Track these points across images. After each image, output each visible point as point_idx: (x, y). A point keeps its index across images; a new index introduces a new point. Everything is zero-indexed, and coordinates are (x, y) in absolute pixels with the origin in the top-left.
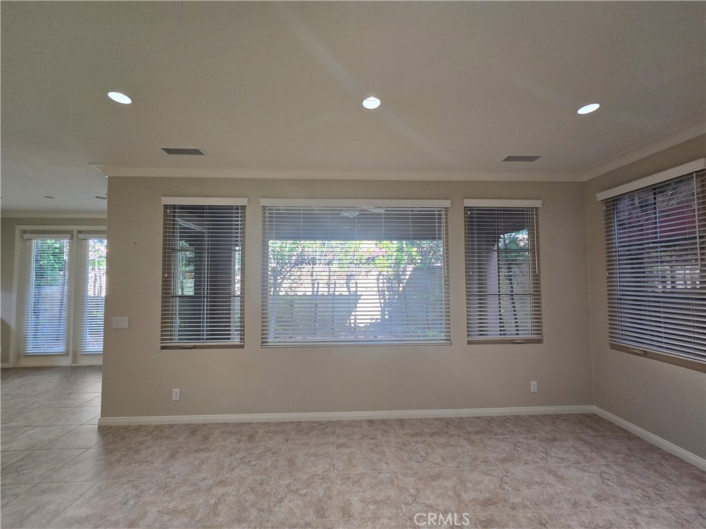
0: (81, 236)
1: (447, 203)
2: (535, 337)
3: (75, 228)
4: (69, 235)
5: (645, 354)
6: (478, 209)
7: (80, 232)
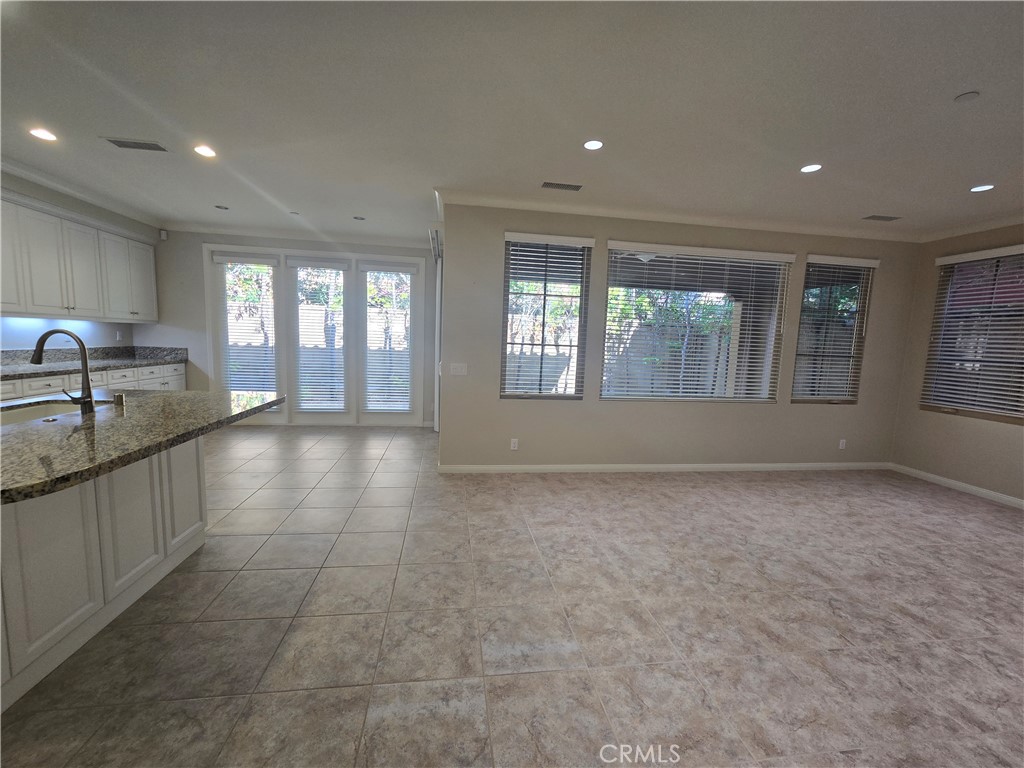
0: (290, 262)
1: (791, 258)
2: (850, 398)
3: (282, 252)
4: (275, 261)
5: (956, 412)
6: (820, 266)
7: (287, 257)
